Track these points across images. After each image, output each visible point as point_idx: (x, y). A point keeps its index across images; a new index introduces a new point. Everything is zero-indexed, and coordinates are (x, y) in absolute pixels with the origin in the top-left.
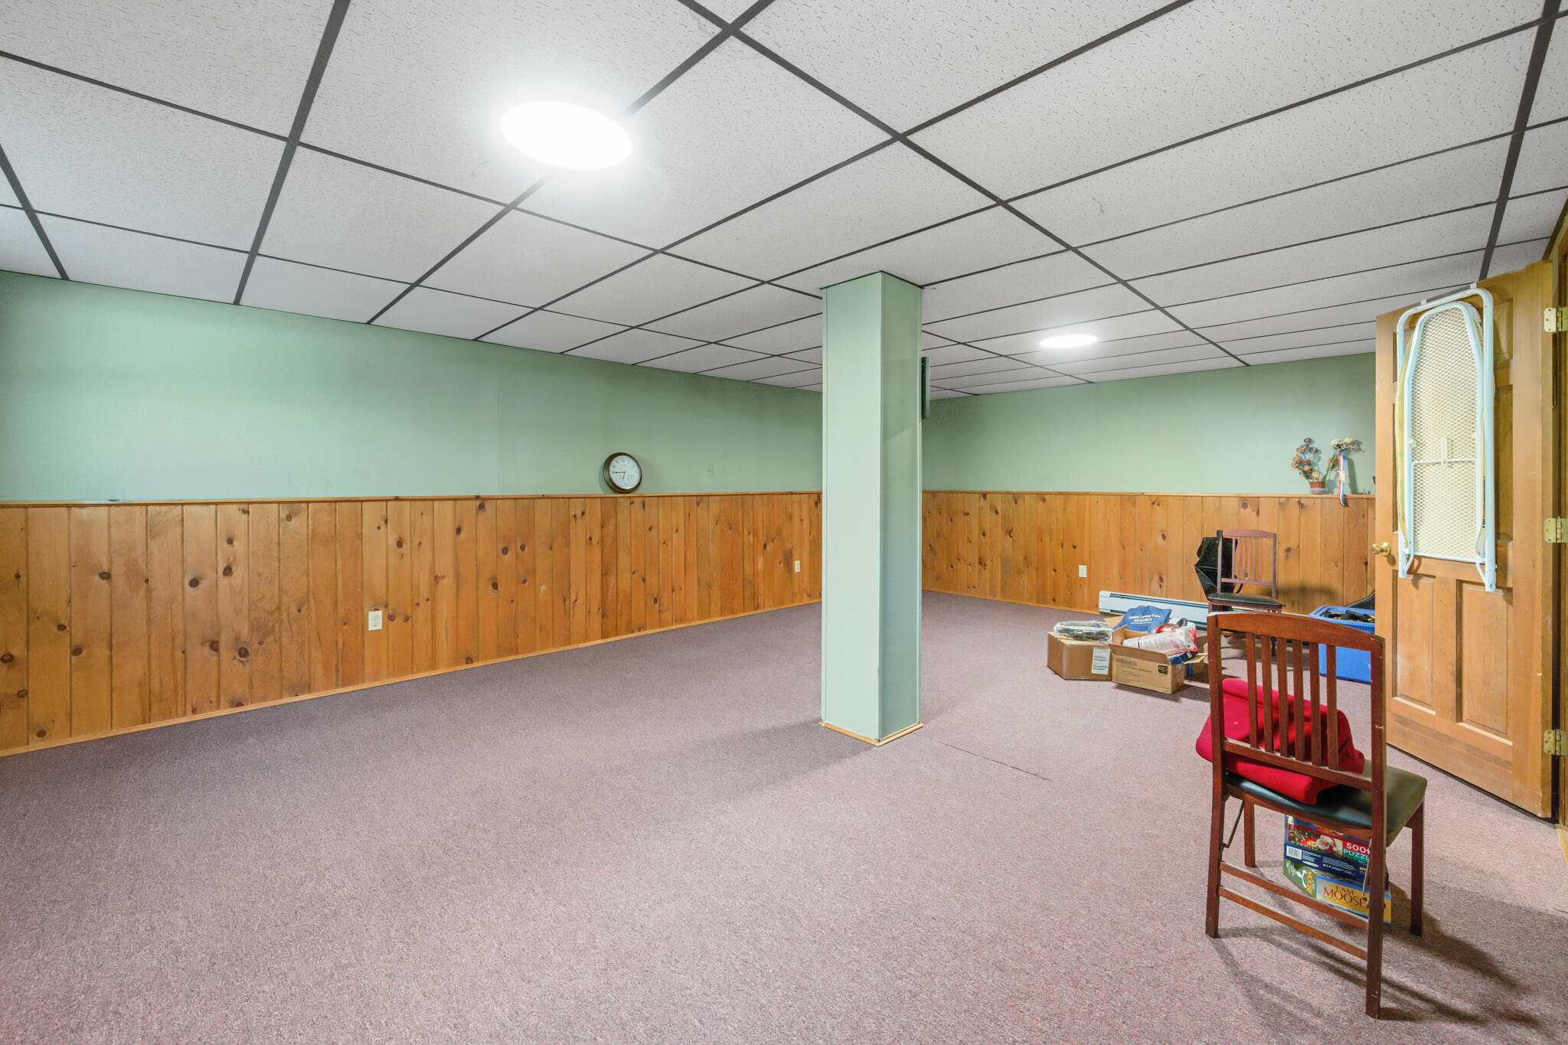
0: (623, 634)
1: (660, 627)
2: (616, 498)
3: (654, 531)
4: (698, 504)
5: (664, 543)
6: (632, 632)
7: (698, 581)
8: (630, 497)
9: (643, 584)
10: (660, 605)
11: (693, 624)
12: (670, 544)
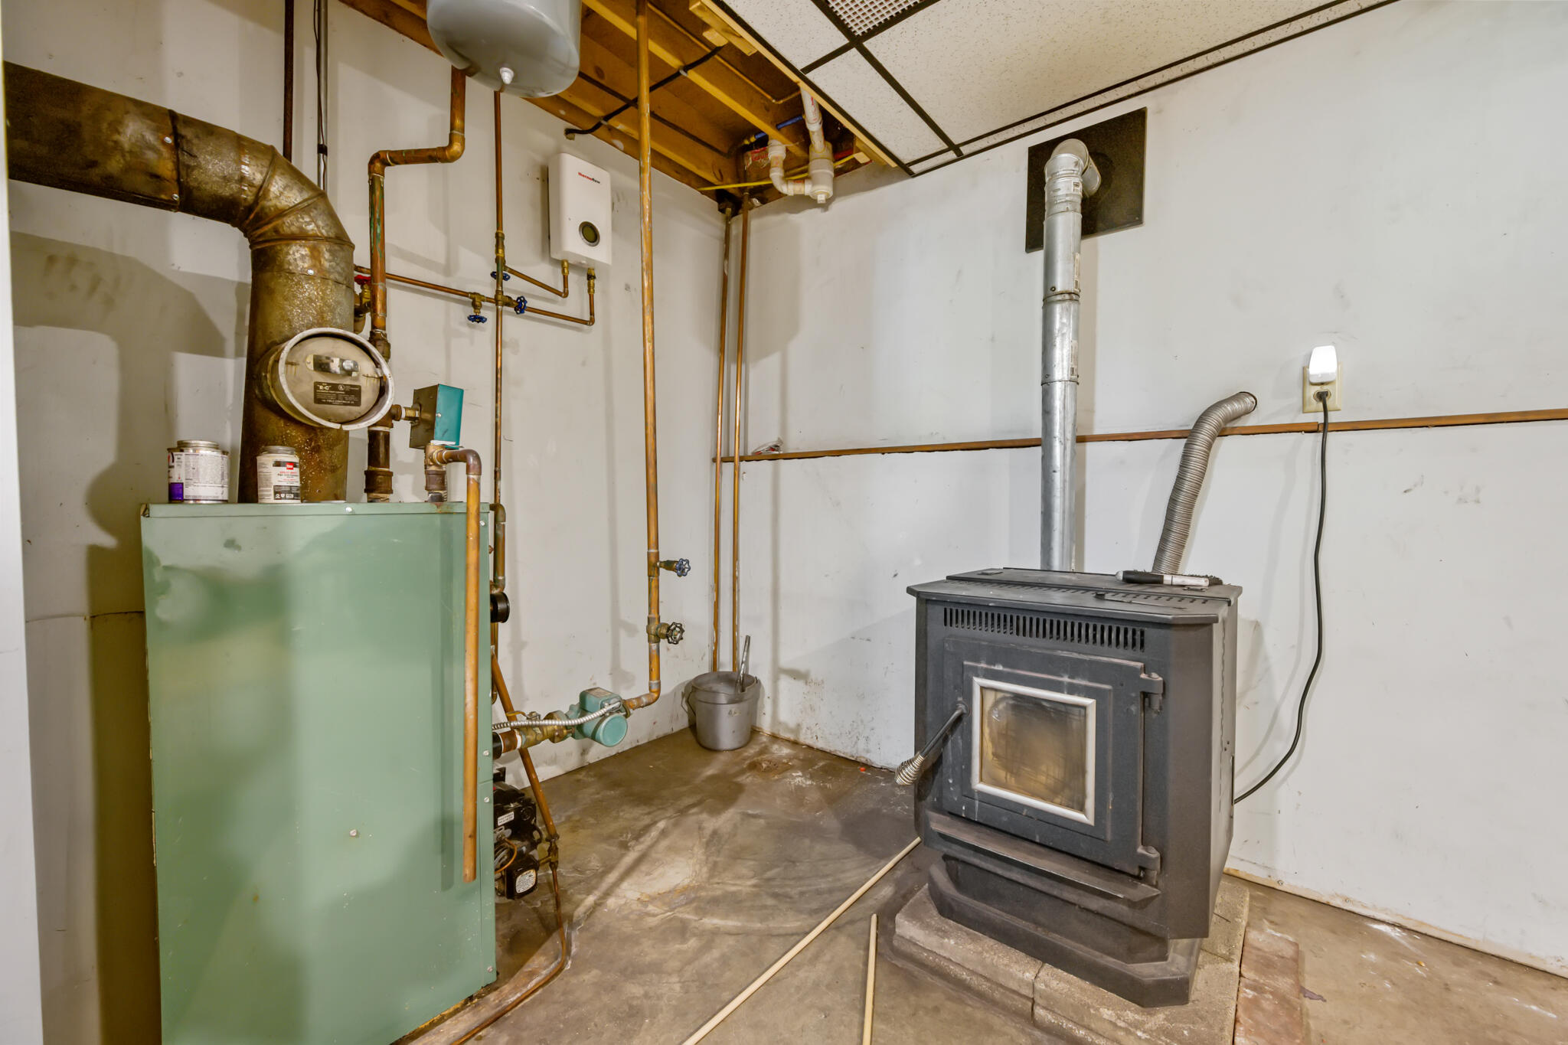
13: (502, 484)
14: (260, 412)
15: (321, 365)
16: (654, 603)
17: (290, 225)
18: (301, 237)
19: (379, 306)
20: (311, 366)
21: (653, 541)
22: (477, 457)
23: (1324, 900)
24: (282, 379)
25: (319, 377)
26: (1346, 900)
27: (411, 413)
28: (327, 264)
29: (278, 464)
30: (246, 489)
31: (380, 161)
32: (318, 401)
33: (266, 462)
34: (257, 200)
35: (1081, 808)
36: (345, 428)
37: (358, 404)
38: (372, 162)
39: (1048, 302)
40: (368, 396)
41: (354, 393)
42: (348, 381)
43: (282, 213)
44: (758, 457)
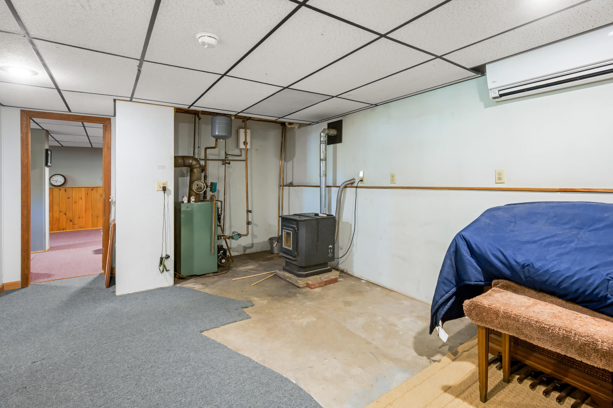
0: (55, 231)
1: (73, 229)
2: (53, 188)
3: (71, 199)
4: (92, 190)
5: (75, 203)
6: (60, 230)
7: (92, 215)
8: (59, 188)
9: (65, 216)
10: (73, 222)
11: (89, 229)
12: (78, 203)
13: (225, 196)
14: (191, 190)
15: (197, 185)
16: (248, 218)
17: (194, 167)
18: (196, 168)
19: (206, 170)
20: (196, 185)
21: (248, 207)
22: (215, 196)
23: (359, 277)
24: (193, 188)
25: (197, 187)
26: (362, 277)
27: (210, 186)
28: (198, 171)
29: (193, 198)
30: (189, 201)
31: (206, 149)
32: (197, 189)
33: (191, 198)
34: (191, 164)
35: (290, 246)
36: (200, 193)
37: (201, 189)
38: (205, 149)
39: (320, 161)
40: (203, 188)
41: (201, 188)
42: (200, 187)
43: (194, 165)
44: (286, 186)
